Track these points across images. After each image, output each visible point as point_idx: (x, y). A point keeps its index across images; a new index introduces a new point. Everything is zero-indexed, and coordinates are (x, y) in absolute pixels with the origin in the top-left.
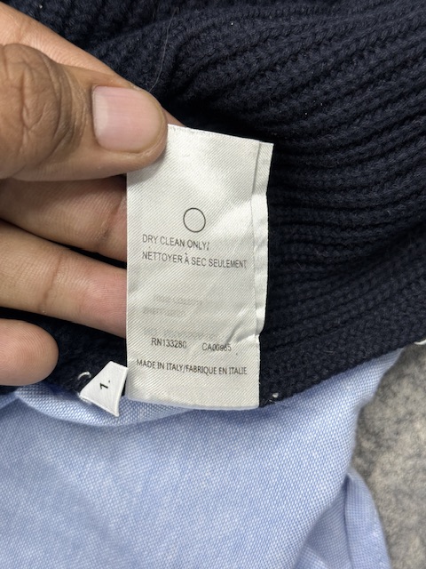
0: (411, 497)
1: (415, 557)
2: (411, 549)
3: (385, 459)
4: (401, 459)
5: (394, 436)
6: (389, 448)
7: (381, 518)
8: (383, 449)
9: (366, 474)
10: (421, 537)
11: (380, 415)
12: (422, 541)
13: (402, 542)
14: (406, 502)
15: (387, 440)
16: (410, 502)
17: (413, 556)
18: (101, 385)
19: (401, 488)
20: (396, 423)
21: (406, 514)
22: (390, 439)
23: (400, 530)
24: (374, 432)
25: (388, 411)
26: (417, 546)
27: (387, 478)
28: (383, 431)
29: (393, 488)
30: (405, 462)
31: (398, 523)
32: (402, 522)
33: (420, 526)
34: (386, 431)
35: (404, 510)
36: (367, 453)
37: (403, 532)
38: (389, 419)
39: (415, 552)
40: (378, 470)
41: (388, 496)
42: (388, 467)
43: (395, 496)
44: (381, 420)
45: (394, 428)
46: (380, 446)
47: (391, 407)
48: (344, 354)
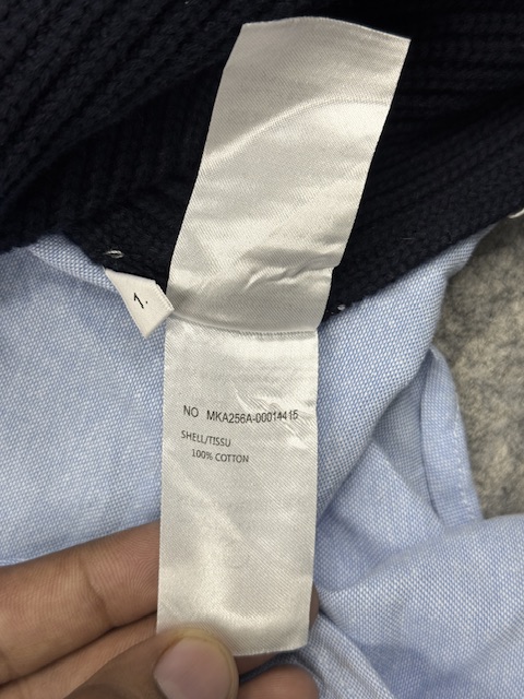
0: (500, 395)
1: (501, 470)
2: (496, 459)
3: (475, 344)
4: (493, 346)
5: (487, 318)
6: (479, 332)
7: (464, 417)
8: (472, 333)
9: (451, 362)
10: (509, 445)
11: (472, 290)
12: (511, 450)
13: (486, 449)
14: (495, 400)
15: (478, 322)
16: (499, 401)
17: (498, 467)
18: (136, 296)
19: (490, 382)
20: (490, 301)
21: (493, 415)
22: (481, 321)
23: (484, 436)
24: (463, 312)
25: (481, 287)
26: (504, 455)
27: (474, 370)
28: (474, 311)
29: (480, 382)
30: (497, 351)
31: (482, 425)
32: (487, 425)
33: (509, 431)
34: (477, 312)
35: (491, 410)
36: (453, 337)
37: (488, 438)
38: (482, 296)
39: (501, 463)
40: (463, 360)
41: (473, 392)
42: (476, 357)
43: (482, 392)
44: (472, 297)
45: (488, 308)
46: (468, 330)
47: (486, 282)
48: (426, 242)
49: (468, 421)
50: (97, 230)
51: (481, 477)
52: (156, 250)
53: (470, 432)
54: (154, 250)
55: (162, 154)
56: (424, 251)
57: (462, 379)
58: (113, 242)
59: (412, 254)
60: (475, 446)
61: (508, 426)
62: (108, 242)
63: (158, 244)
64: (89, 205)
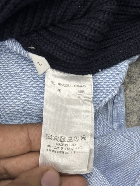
0: (137, 101)
2: (133, 119)
3: (132, 86)
4: (137, 87)
5: (137, 79)
6: (134, 83)
7: (126, 106)
8: (132, 83)
9: (125, 90)
10: (138, 116)
11: (134, 70)
13: (131, 116)
14: (135, 102)
15: (134, 80)
16: (137, 103)
17: (134, 122)
18: (38, 62)
19: (135, 97)
20: (139, 74)
21: (134, 107)
22: (135, 79)
23: (131, 112)
24: (130, 76)
25: (137, 70)
26: (136, 118)
27: (131, 93)
28: (134, 76)
29: (132, 97)
30: (138, 88)
31: (131, 109)
32: (132, 110)
33: (138, 112)
34: (134, 77)
35: (134, 105)
36: (126, 83)
37: (132, 113)
38: (137, 72)
39: (135, 121)
40: (129, 90)
41: (130, 100)
42: (132, 90)
43: (132, 100)
44: (134, 72)
45: (138, 76)
46: (131, 82)
47: (138, 68)
48: (127, 53)
49: (127, 108)
50: (27, 40)
51: (128, 124)
52: (45, 48)
53: (127, 111)
54: (44, 48)
55: (50, 16)
56: (126, 56)
57: (127, 96)
58: (31, 44)
59: (123, 57)
60: (128, 115)
61: (138, 110)
62: (30, 43)
63: (46, 45)
64: (25, 29)
